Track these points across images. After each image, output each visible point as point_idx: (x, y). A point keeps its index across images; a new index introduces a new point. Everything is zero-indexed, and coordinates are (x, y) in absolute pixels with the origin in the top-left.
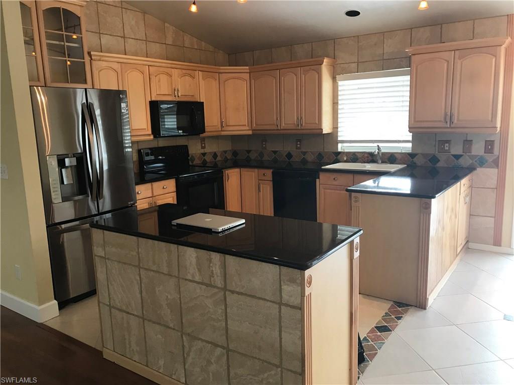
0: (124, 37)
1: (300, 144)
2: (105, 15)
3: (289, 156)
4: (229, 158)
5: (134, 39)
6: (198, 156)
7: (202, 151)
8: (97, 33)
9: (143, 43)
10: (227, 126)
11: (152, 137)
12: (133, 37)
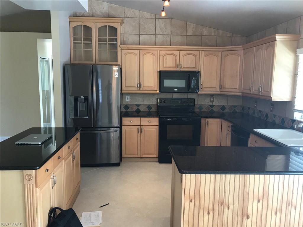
0: (155, 35)
1: (273, 108)
2: (144, 24)
3: (267, 116)
4: (237, 111)
5: (163, 35)
6: (207, 106)
7: (211, 104)
8: (138, 34)
9: (168, 37)
10: (224, 88)
11: (158, 92)
12: (162, 34)
